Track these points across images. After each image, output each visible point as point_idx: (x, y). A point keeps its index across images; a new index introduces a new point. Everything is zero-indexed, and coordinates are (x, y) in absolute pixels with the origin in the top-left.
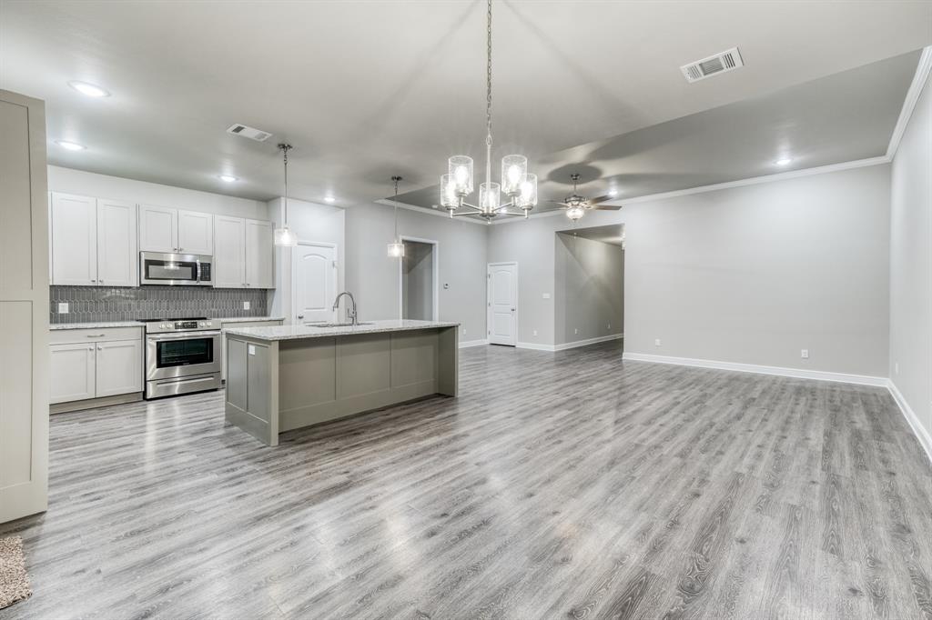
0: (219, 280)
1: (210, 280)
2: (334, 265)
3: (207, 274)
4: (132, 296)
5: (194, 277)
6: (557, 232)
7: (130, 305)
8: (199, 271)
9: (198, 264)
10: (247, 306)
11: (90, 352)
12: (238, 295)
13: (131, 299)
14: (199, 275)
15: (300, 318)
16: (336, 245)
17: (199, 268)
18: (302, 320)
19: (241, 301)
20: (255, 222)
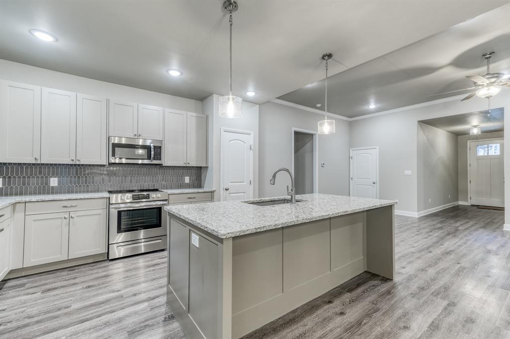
0: (168, 159)
1: (160, 160)
2: (251, 148)
3: (158, 156)
4: (105, 172)
5: (149, 158)
6: (418, 121)
7: (103, 179)
8: (152, 153)
9: (152, 147)
10: (187, 180)
11: (65, 220)
12: (181, 171)
13: (105, 175)
14: (152, 156)
15: (226, 190)
16: (253, 132)
17: (152, 150)
18: (227, 192)
19: (183, 176)
20: (194, 114)
